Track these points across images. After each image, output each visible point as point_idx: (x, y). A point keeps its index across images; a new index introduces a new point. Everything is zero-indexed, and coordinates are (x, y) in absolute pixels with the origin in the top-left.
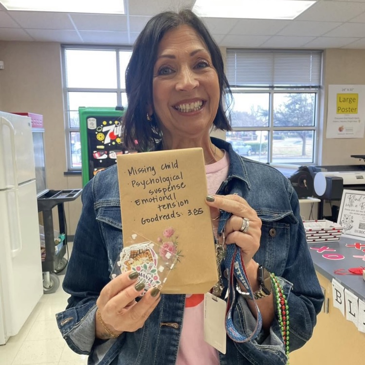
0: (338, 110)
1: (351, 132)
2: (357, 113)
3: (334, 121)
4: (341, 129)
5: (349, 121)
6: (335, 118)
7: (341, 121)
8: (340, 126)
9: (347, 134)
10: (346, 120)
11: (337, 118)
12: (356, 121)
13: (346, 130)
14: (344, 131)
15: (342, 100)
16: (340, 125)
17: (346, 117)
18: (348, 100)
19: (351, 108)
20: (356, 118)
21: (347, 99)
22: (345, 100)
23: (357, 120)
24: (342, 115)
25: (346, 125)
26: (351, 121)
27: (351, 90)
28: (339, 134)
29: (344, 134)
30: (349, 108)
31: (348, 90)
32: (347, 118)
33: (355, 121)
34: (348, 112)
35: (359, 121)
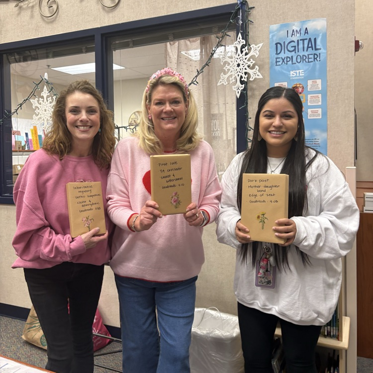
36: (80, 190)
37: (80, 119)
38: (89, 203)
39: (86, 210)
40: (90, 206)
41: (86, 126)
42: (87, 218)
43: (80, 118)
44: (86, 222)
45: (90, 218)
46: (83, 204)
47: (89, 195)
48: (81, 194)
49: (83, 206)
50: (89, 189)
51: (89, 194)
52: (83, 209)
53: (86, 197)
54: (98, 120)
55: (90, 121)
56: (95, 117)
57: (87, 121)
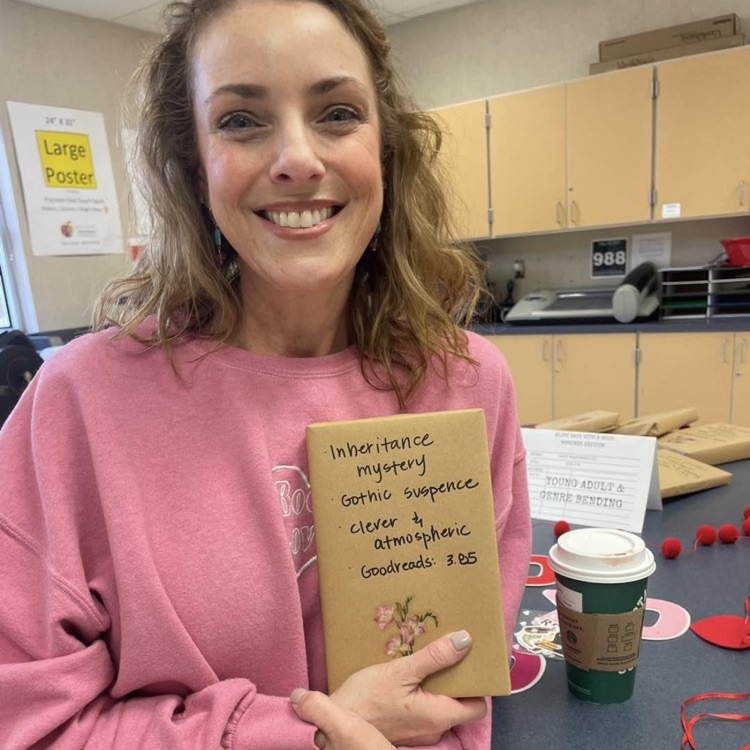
0: (49, 176)
1: (93, 239)
2: (95, 188)
3: (44, 209)
4: (66, 231)
5: (82, 209)
6: (46, 199)
7: (63, 209)
8: (63, 222)
9: (84, 243)
10: (72, 205)
11: (51, 200)
12: (99, 210)
13: (81, 232)
14: (75, 237)
15: (51, 149)
16: (62, 218)
17: (72, 196)
18: (67, 149)
19: (79, 173)
20: (97, 202)
21: (65, 146)
22: (59, 150)
23: (100, 206)
24: (60, 192)
25: (77, 220)
26: (87, 210)
27: (69, 122)
28: (64, 244)
29: (77, 243)
30: (75, 174)
31: (61, 122)
32: (74, 201)
33: (95, 210)
34: (74, 184)
35: (106, 209)
36: (362, 460)
37: (275, 170)
38: (415, 528)
39: (393, 568)
40: (418, 545)
41: (315, 206)
42: (403, 609)
43: (275, 159)
44: (394, 629)
45: (415, 608)
46: (382, 533)
47: (416, 484)
48: (369, 483)
49: (379, 544)
50: (416, 452)
51: (412, 478)
52: (382, 558)
53: (399, 496)
54: (372, 165)
55: (327, 178)
56: (360, 147)
57: (316, 177)
